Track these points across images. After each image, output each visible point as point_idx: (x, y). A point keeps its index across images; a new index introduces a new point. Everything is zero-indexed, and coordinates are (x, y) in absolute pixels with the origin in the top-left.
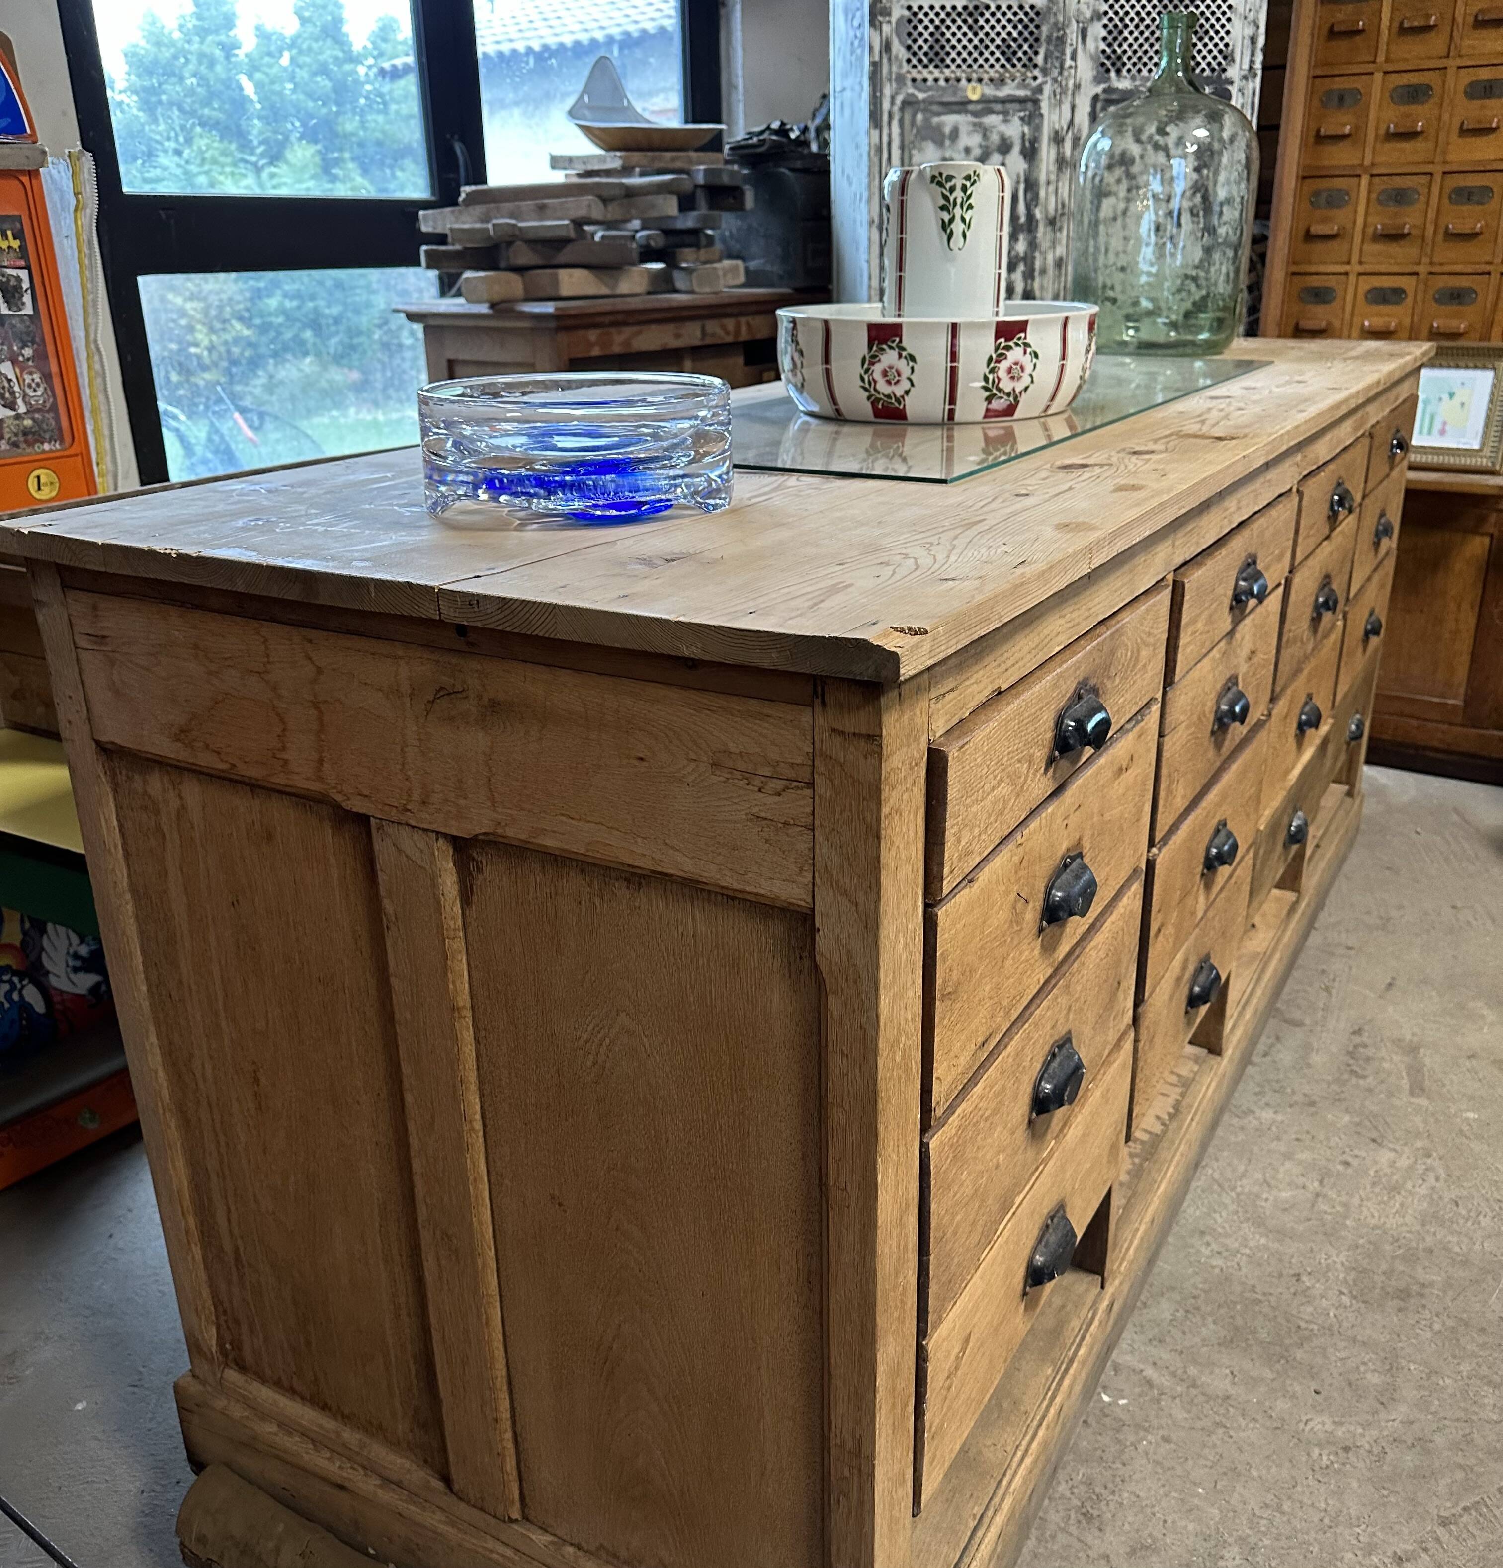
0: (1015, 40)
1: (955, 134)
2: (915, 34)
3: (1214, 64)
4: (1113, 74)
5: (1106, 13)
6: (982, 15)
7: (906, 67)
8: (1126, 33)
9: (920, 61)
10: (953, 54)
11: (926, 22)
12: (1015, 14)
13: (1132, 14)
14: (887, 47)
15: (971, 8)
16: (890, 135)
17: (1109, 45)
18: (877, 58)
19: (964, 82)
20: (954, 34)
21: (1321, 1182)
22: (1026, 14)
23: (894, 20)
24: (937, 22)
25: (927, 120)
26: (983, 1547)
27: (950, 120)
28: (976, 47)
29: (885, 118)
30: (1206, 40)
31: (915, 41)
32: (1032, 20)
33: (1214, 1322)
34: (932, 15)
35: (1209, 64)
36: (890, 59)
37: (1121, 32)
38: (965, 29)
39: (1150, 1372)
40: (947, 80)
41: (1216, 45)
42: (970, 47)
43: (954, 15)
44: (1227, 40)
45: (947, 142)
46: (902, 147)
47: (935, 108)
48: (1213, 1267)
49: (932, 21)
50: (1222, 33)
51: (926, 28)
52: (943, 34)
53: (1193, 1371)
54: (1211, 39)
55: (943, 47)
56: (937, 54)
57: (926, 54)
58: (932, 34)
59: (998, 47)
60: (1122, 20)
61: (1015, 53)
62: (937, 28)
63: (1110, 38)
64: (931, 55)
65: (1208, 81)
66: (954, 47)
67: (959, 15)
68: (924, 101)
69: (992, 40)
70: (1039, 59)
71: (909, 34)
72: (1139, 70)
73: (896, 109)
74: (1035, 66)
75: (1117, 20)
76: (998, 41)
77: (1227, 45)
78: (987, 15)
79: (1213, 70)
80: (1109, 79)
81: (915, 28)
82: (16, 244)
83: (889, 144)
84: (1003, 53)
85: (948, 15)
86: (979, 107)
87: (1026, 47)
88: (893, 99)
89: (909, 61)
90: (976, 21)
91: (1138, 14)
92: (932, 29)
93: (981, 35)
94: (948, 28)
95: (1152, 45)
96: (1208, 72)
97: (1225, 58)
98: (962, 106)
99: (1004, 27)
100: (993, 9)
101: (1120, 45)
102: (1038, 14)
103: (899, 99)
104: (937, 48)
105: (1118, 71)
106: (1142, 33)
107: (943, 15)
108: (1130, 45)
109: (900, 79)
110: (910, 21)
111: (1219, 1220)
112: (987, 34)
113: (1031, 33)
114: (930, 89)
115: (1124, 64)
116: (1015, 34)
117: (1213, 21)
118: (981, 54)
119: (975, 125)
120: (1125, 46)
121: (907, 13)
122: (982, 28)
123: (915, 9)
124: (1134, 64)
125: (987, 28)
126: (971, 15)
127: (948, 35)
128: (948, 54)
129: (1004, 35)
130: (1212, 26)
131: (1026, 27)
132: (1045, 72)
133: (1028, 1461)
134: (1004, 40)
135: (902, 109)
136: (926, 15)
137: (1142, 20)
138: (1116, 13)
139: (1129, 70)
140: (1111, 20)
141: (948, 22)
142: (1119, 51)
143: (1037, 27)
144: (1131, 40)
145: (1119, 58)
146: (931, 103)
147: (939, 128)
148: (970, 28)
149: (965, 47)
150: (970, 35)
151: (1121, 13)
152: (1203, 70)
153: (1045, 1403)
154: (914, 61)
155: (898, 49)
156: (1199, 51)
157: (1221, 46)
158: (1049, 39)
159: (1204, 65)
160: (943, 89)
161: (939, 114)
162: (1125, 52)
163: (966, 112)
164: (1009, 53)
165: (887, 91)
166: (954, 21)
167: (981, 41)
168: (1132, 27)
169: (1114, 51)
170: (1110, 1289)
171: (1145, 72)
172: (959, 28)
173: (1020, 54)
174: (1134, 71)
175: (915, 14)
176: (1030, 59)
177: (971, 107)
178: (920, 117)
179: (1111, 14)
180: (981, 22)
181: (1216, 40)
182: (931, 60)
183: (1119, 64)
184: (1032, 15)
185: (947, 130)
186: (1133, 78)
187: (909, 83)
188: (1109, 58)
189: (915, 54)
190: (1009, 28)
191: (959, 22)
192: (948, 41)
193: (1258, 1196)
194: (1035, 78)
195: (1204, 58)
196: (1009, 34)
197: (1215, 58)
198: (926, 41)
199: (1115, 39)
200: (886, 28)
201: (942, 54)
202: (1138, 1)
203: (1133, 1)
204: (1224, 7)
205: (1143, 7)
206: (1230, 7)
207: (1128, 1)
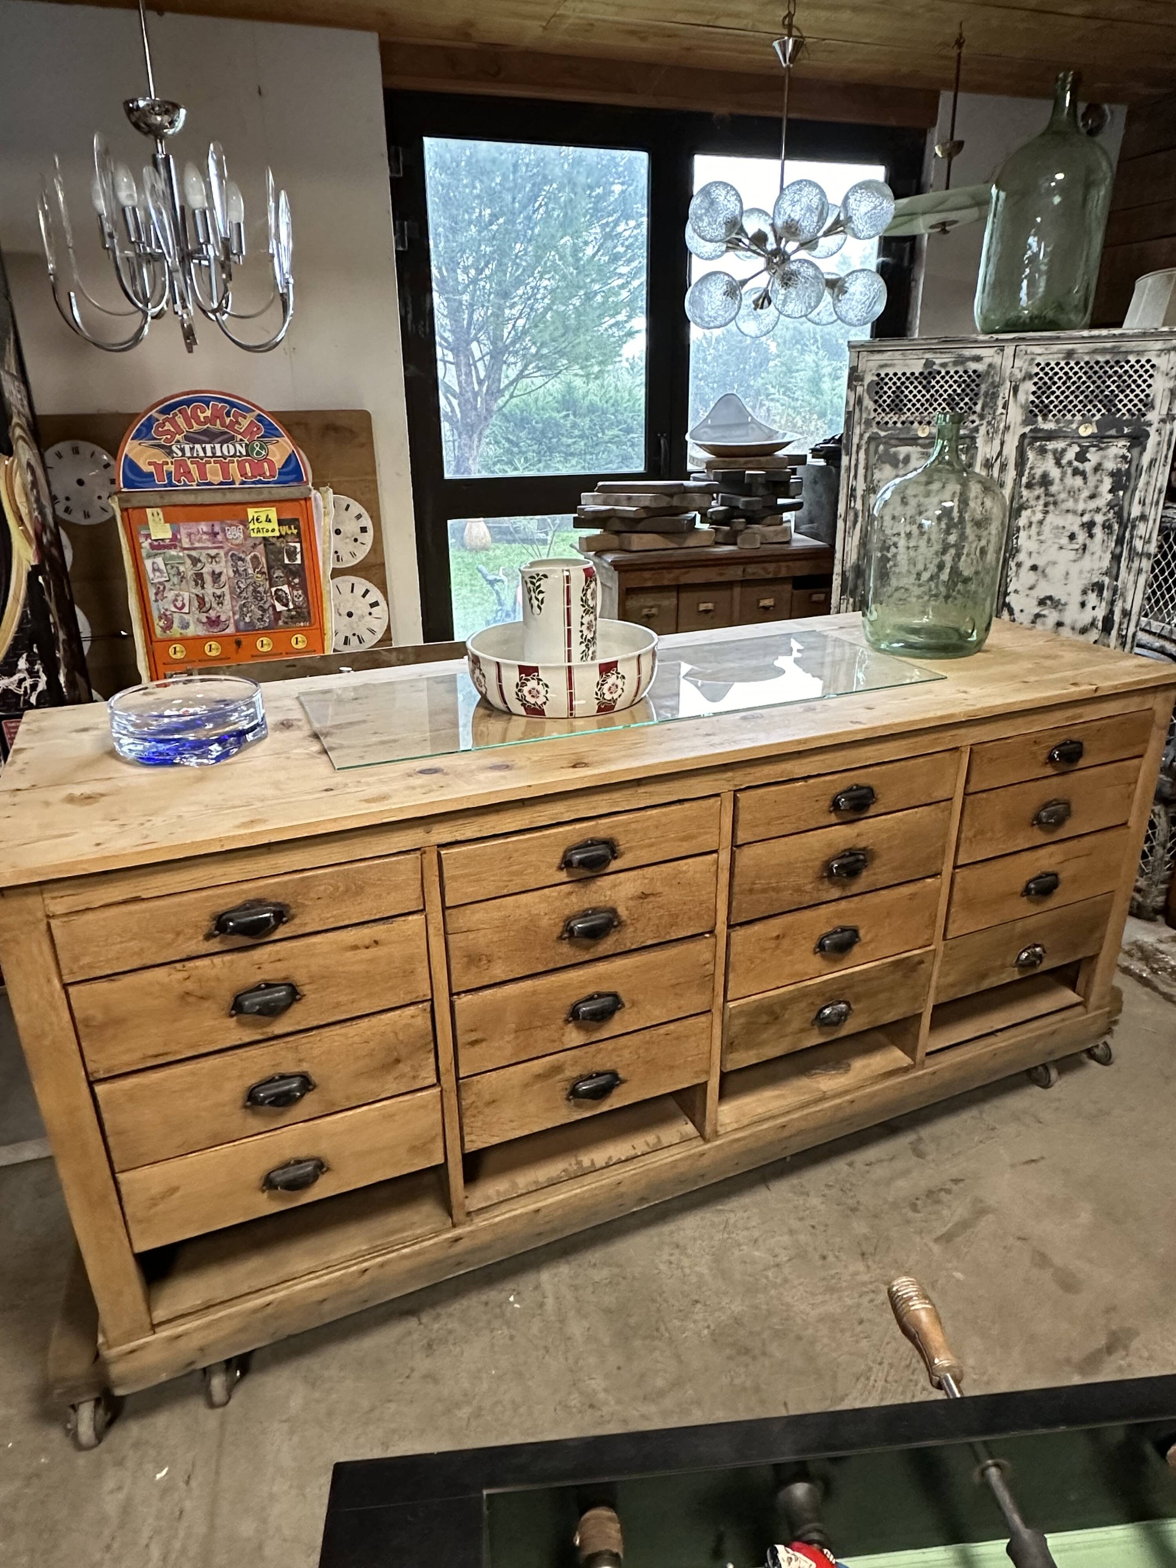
0: (958, 395)
1: (907, 460)
2: (881, 392)
3: (1134, 410)
4: (1040, 418)
5: (1037, 374)
6: (934, 378)
7: (873, 415)
8: (1054, 388)
9: (884, 410)
10: (909, 406)
11: (890, 384)
12: (960, 377)
13: (1061, 374)
14: (859, 401)
15: (926, 373)
16: (857, 460)
17: (1038, 397)
18: (851, 409)
19: (916, 424)
20: (911, 392)
22: (969, 377)
23: (866, 383)
24: (899, 384)
25: (886, 451)
27: (903, 451)
28: (927, 400)
29: (854, 448)
30: (1128, 392)
31: (881, 397)
32: (973, 381)
34: (895, 379)
35: (1129, 410)
36: (861, 410)
37: (1049, 388)
38: (920, 388)
40: (903, 423)
41: (1137, 396)
42: (923, 400)
43: (912, 379)
44: (1148, 391)
45: (901, 465)
46: (866, 468)
47: (893, 442)
49: (895, 383)
50: (1144, 386)
51: (890, 388)
52: (902, 392)
54: (1133, 391)
55: (902, 401)
56: (897, 405)
57: (888, 406)
58: (894, 392)
59: (944, 400)
60: (1051, 379)
61: (958, 404)
62: (898, 388)
63: (1039, 393)
64: (892, 406)
65: (1128, 423)
66: (910, 401)
67: (916, 378)
68: (885, 437)
69: (941, 395)
70: (978, 408)
71: (877, 393)
72: (1064, 415)
73: (863, 442)
74: (974, 412)
75: (1046, 379)
76: (945, 396)
77: (1147, 396)
78: (938, 378)
79: (1133, 415)
80: (1036, 422)
81: (882, 388)
82: (295, 532)
83: (856, 466)
84: (948, 404)
85: (908, 379)
86: (927, 441)
87: (967, 400)
88: (861, 436)
89: (875, 410)
90: (929, 382)
91: (1066, 373)
92: (894, 389)
93: (932, 392)
94: (907, 388)
95: (1077, 397)
96: (1127, 416)
97: (1145, 405)
98: (914, 441)
99: (951, 386)
100: (943, 373)
101: (1048, 397)
102: (978, 376)
103: (867, 436)
104: (897, 401)
105: (1045, 417)
106: (1068, 388)
107: (903, 379)
108: (1057, 397)
109: (868, 423)
110: (878, 384)
112: (937, 391)
113: (972, 390)
114: (889, 429)
115: (1051, 411)
116: (959, 391)
117: (1135, 377)
118: (931, 405)
119: (923, 453)
120: (1052, 398)
121: (876, 378)
122: (933, 387)
123: (883, 376)
124: (1060, 411)
125: (937, 387)
126: (925, 378)
127: (906, 392)
128: (905, 405)
129: (950, 391)
130: (1134, 381)
131: (968, 386)
132: (982, 417)
134: (949, 395)
135: (868, 442)
136: (891, 379)
137: (1070, 378)
138: (1046, 374)
139: (1054, 416)
140: (1041, 379)
141: (907, 384)
142: (1046, 402)
143: (977, 386)
144: (1058, 393)
145: (1046, 406)
146: (891, 439)
147: (896, 455)
148: (924, 387)
149: (919, 401)
150: (924, 392)
151: (1051, 374)
152: (1124, 414)
154: (879, 410)
155: (868, 403)
156: (1121, 401)
157: (1142, 396)
158: (986, 394)
159: (1124, 411)
160: (900, 429)
161: (896, 446)
162: (1052, 402)
163: (917, 445)
164: (953, 404)
165: (857, 431)
166: (912, 383)
167: (932, 396)
168: (1059, 384)
169: (1042, 402)
171: (1069, 417)
172: (916, 387)
173: (962, 405)
174: (1059, 416)
175: (882, 379)
176: (970, 408)
177: (920, 441)
178: (881, 447)
179: (1041, 374)
180: (933, 383)
181: (1138, 391)
182: (892, 410)
183: (1045, 411)
184: (974, 377)
185: (901, 457)
186: (1057, 422)
187: (874, 424)
188: (1037, 406)
189: (880, 406)
190: (955, 387)
191: (916, 383)
192: (906, 396)
194: (973, 422)
195: (1125, 406)
196: (954, 391)
197: (1135, 406)
198: (889, 397)
199: (1044, 393)
200: (859, 389)
201: (901, 405)
202: (1067, 364)
203: (1062, 364)
204: (1148, 367)
205: (1071, 369)
206: (1153, 366)
207: (1057, 364)
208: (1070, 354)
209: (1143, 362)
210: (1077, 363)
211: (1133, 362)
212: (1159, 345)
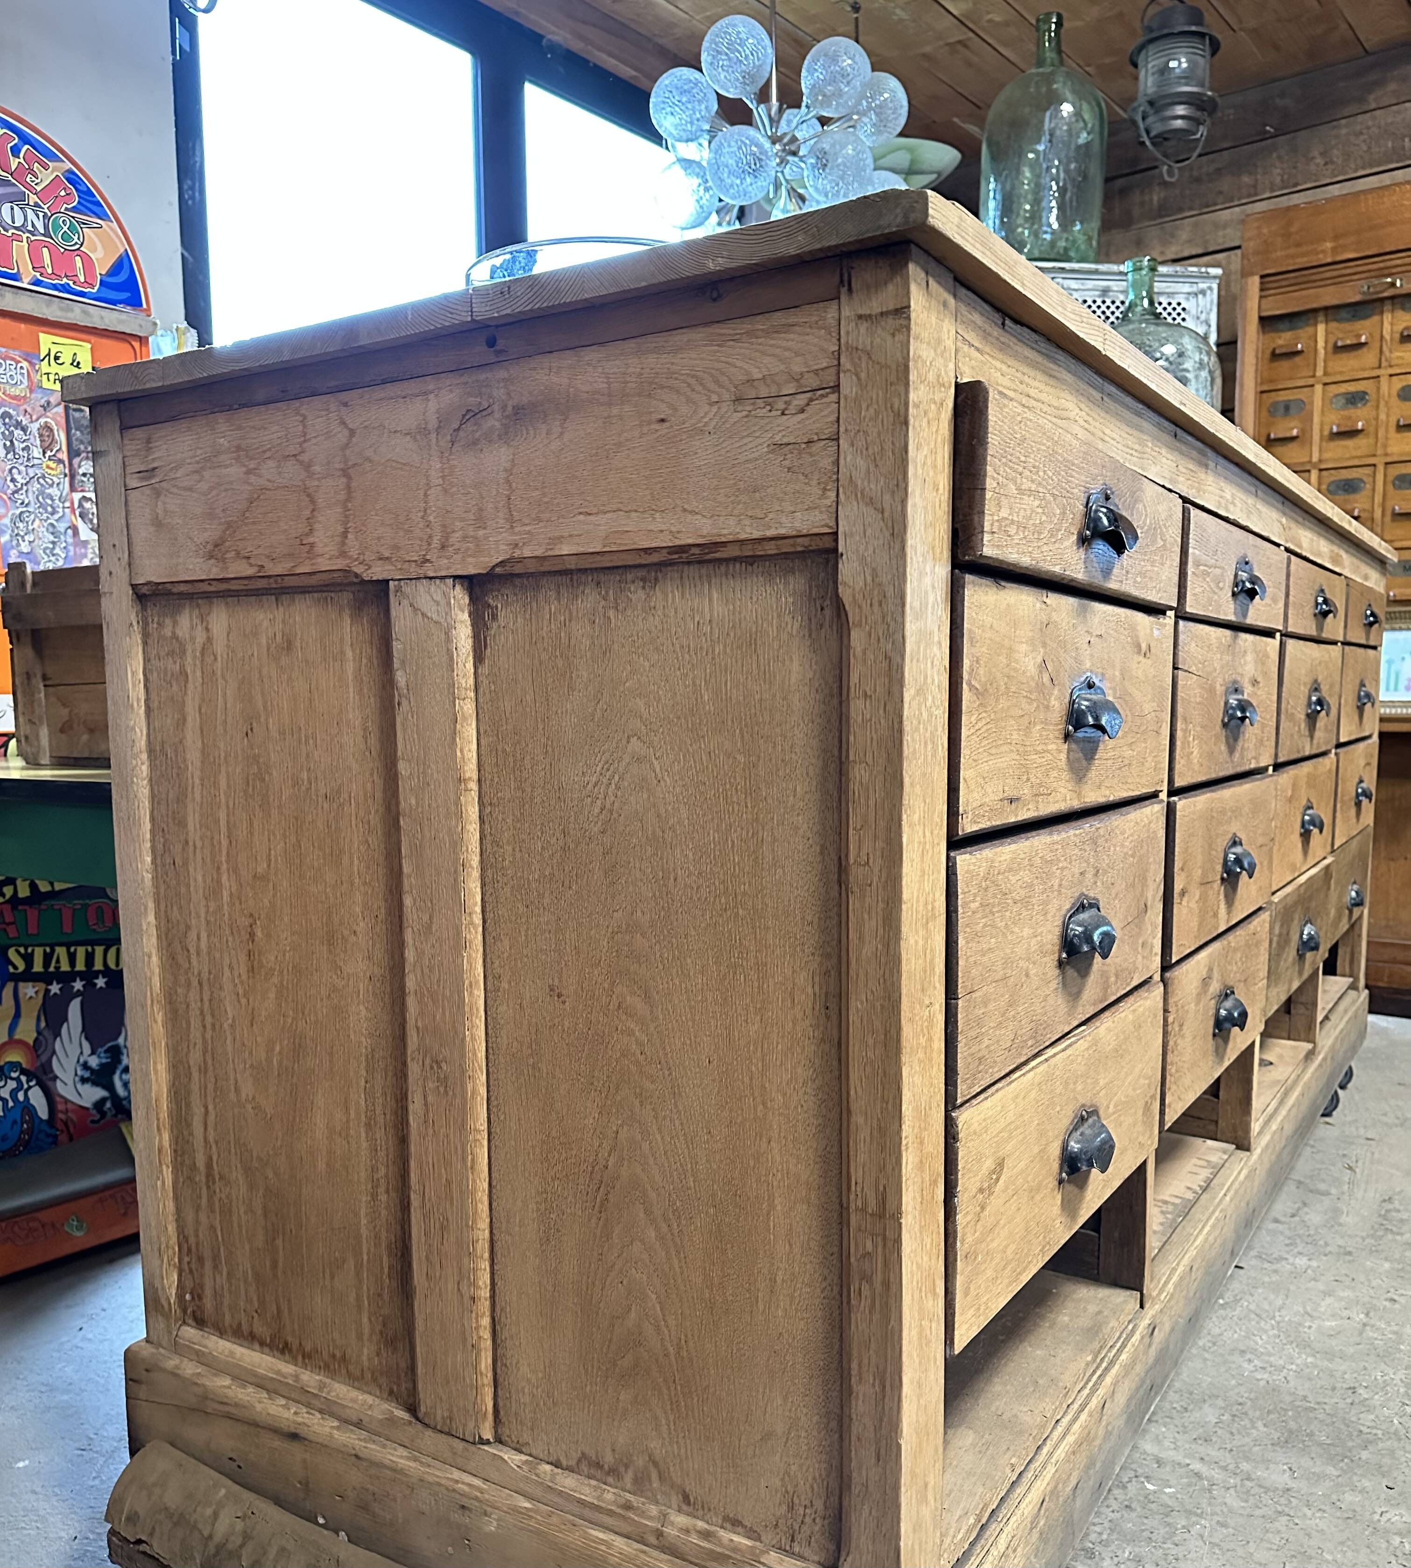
21: (1367, 1315)
26: (1023, 1505)
33: (1265, 1425)
39: (1196, 1466)
48: (1258, 1380)
53: (1245, 1466)
111: (1260, 1342)
133: (1070, 1439)
153: (1086, 1392)
170: (1151, 1311)
193: (1300, 1324)
202: (1104, 302)
203: (1099, 302)
204: (1179, 310)
205: (1108, 307)
206: (1184, 309)
207: (1094, 302)
208: (1105, 291)
209: (1174, 305)
210: (1113, 302)
211: (1165, 305)
212: (1187, 288)
